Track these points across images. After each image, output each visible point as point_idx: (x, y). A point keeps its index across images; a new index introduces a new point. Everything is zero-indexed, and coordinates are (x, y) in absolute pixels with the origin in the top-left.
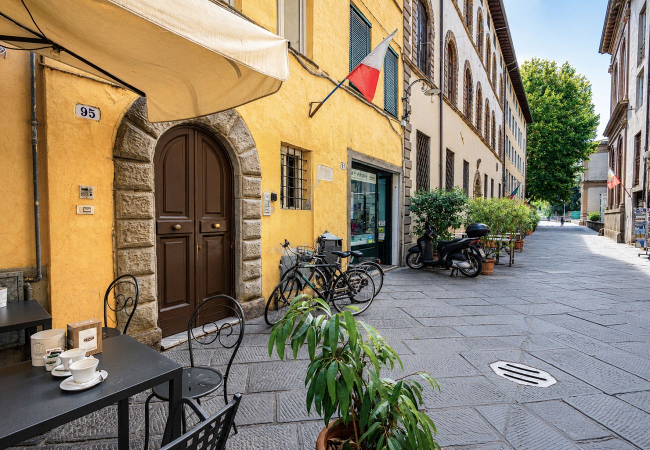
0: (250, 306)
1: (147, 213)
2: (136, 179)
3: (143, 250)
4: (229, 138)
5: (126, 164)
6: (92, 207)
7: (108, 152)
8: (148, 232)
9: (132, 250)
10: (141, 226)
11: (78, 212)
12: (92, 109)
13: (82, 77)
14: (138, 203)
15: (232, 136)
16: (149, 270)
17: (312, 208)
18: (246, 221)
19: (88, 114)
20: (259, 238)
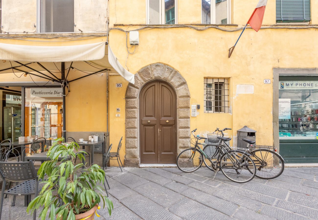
0: (182, 161)
1: (134, 116)
2: (131, 104)
3: (133, 129)
4: (171, 82)
5: (129, 100)
6: (120, 115)
7: (124, 97)
8: (135, 123)
9: (130, 129)
10: (133, 121)
11: (116, 116)
12: (120, 84)
13: (117, 75)
14: (132, 112)
15: (172, 81)
16: (135, 137)
17: (231, 111)
18: (180, 119)
19: (119, 86)
20: (188, 128)
